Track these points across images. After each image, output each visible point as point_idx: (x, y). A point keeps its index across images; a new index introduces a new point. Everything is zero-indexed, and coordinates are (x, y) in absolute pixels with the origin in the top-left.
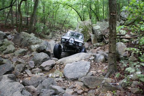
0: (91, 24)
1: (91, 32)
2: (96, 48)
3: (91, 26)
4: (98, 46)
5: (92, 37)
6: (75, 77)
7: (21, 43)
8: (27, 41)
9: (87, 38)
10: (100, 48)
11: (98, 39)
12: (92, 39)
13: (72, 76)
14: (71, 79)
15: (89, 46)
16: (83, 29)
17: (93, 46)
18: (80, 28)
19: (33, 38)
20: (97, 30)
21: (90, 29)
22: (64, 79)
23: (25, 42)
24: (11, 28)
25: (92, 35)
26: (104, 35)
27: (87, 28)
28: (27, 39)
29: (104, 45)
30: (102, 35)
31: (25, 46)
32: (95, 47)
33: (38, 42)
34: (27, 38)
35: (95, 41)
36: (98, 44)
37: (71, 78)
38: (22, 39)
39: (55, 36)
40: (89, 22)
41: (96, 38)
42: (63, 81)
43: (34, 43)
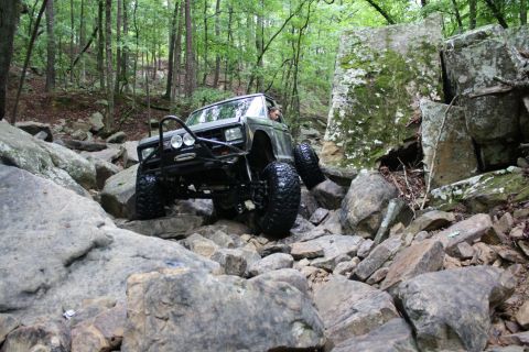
2: (442, 225)
4: (467, 207)
5: (426, 125)
9: (385, 137)
10: (480, 222)
12: (429, 140)
15: (385, 204)
16: (369, 75)
18: (345, 64)
21: (422, 69)
24: (83, 107)
25: (422, 104)
35: (455, 156)
36: (475, 184)
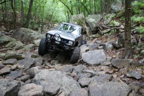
0: (84, 17)
1: (85, 25)
3: (84, 20)
4: (94, 38)
5: (87, 30)
6: (98, 63)
7: (22, 38)
8: (29, 36)
10: (96, 39)
11: (92, 31)
13: (94, 62)
14: (94, 65)
15: (86, 38)
16: (77, 23)
17: (89, 38)
18: (74, 21)
19: (34, 33)
20: (92, 22)
21: (83, 22)
22: (87, 66)
23: (27, 38)
25: (86, 27)
26: (99, 27)
27: (81, 21)
28: (29, 35)
29: (100, 36)
30: (97, 28)
31: (27, 42)
32: (91, 39)
33: (39, 37)
34: (28, 33)
35: (90, 33)
36: (94, 36)
37: (94, 63)
38: (23, 35)
39: (43, 31)
40: (82, 16)
41: (91, 30)
42: (87, 67)
43: (36, 38)
